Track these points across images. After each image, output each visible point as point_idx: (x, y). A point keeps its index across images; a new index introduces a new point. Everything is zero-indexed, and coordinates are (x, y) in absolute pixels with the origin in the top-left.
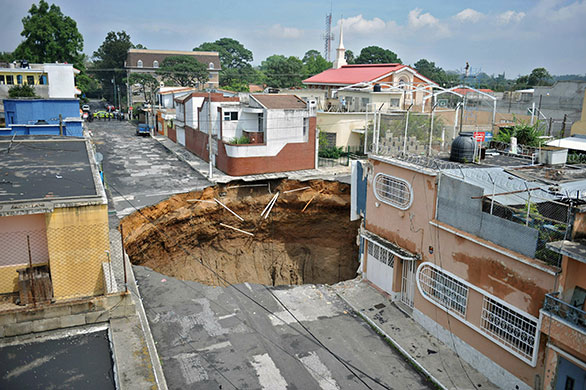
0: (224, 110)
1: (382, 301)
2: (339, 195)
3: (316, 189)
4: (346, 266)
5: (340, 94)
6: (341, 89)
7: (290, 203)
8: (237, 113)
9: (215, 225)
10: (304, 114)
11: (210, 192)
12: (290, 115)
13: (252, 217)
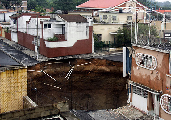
0: (44, 23)
1: (142, 115)
2: (106, 66)
3: (94, 63)
4: (111, 104)
5: (100, 14)
6: (100, 11)
7: (80, 71)
8: (50, 24)
9: (41, 84)
10: (86, 25)
11: (38, 66)
12: (79, 25)
13: (61, 79)
